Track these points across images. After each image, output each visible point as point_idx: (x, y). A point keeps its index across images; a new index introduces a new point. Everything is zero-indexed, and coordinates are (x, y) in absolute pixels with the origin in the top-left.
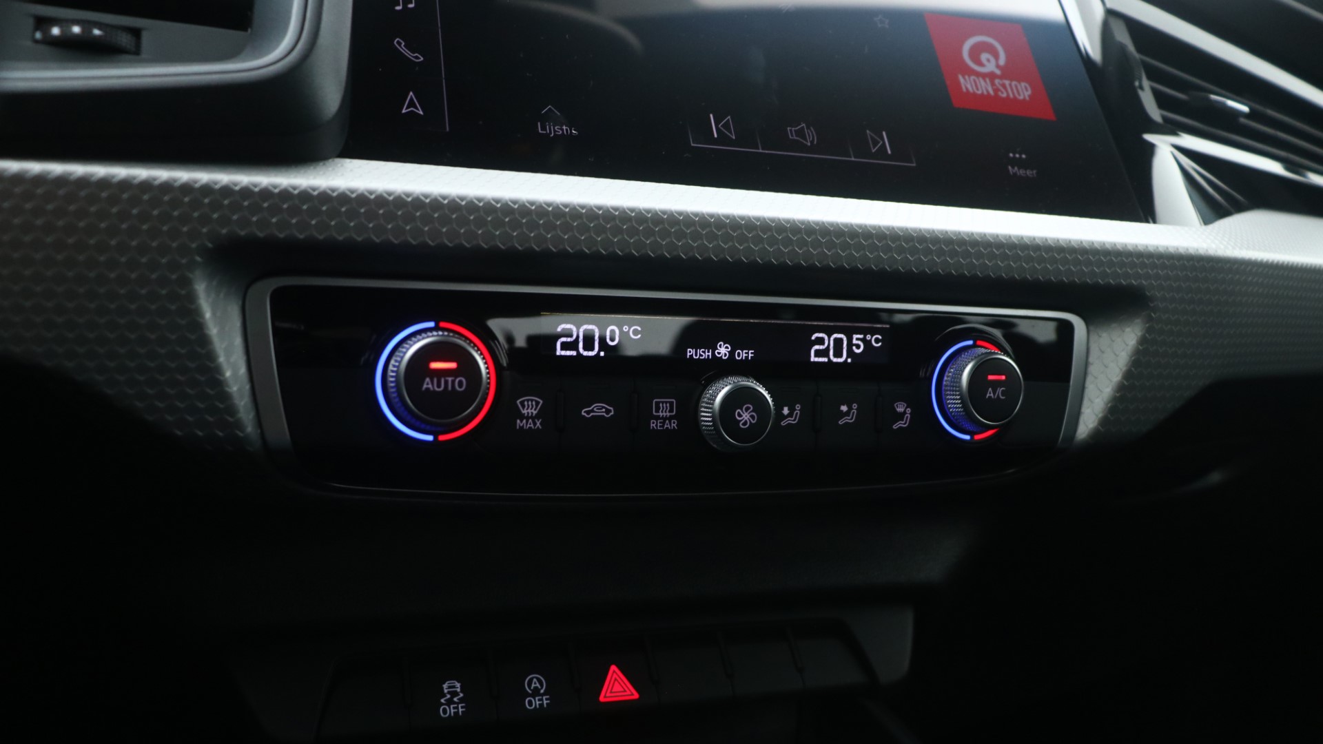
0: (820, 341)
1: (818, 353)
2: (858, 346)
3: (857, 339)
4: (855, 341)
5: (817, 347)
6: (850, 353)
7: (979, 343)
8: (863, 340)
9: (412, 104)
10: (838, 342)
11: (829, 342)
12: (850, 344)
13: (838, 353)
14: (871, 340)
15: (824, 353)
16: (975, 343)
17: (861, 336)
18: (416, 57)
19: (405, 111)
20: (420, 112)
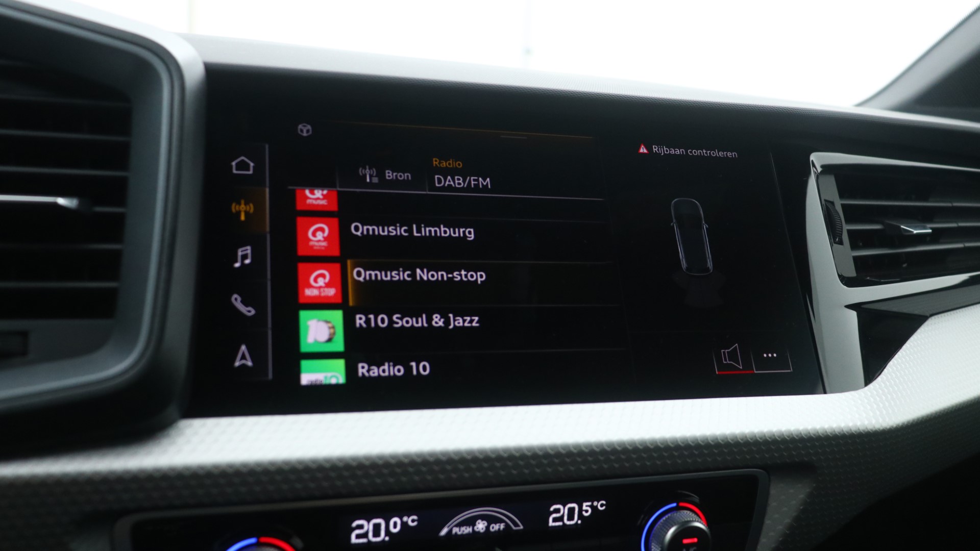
0: (557, 511)
1: (555, 520)
2: (587, 511)
3: (587, 506)
4: (584, 508)
5: (554, 515)
6: (581, 516)
7: (682, 504)
8: (591, 506)
9: (243, 357)
10: (571, 511)
11: (564, 511)
12: (581, 510)
13: (571, 517)
14: (597, 506)
15: (561, 519)
16: (678, 505)
17: (589, 504)
18: (248, 311)
19: (237, 364)
20: (250, 363)
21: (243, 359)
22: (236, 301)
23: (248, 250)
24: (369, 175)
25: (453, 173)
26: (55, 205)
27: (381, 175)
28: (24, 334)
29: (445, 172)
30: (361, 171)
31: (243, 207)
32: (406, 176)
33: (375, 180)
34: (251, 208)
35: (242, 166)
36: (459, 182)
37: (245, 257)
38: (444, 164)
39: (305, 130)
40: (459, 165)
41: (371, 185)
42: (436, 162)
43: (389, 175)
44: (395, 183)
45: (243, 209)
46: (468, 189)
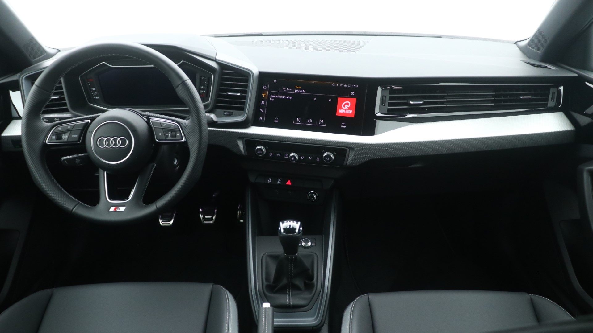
18: (262, 111)
19: (260, 119)
20: (261, 119)
21: (261, 118)
22: (261, 109)
23: (264, 101)
24: (284, 89)
25: (298, 89)
26: (237, 95)
27: (286, 89)
28: (233, 112)
29: (297, 89)
30: (283, 89)
31: (264, 94)
32: (290, 90)
33: (285, 90)
34: (265, 95)
35: (265, 87)
36: (299, 91)
37: (263, 103)
38: (297, 88)
39: (275, 81)
40: (300, 88)
41: (284, 91)
42: (296, 87)
43: (288, 89)
44: (289, 91)
45: (264, 95)
46: (301, 92)
